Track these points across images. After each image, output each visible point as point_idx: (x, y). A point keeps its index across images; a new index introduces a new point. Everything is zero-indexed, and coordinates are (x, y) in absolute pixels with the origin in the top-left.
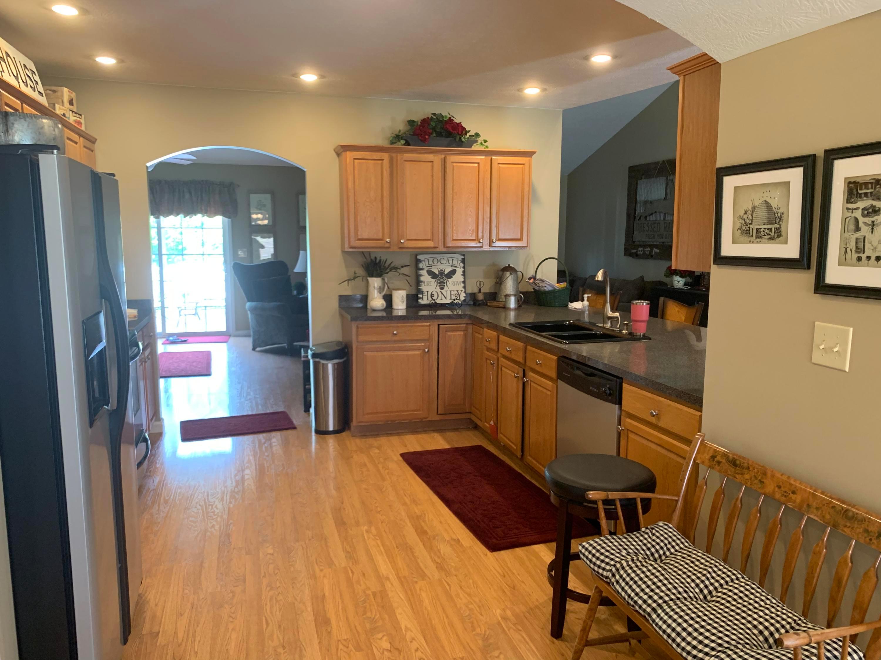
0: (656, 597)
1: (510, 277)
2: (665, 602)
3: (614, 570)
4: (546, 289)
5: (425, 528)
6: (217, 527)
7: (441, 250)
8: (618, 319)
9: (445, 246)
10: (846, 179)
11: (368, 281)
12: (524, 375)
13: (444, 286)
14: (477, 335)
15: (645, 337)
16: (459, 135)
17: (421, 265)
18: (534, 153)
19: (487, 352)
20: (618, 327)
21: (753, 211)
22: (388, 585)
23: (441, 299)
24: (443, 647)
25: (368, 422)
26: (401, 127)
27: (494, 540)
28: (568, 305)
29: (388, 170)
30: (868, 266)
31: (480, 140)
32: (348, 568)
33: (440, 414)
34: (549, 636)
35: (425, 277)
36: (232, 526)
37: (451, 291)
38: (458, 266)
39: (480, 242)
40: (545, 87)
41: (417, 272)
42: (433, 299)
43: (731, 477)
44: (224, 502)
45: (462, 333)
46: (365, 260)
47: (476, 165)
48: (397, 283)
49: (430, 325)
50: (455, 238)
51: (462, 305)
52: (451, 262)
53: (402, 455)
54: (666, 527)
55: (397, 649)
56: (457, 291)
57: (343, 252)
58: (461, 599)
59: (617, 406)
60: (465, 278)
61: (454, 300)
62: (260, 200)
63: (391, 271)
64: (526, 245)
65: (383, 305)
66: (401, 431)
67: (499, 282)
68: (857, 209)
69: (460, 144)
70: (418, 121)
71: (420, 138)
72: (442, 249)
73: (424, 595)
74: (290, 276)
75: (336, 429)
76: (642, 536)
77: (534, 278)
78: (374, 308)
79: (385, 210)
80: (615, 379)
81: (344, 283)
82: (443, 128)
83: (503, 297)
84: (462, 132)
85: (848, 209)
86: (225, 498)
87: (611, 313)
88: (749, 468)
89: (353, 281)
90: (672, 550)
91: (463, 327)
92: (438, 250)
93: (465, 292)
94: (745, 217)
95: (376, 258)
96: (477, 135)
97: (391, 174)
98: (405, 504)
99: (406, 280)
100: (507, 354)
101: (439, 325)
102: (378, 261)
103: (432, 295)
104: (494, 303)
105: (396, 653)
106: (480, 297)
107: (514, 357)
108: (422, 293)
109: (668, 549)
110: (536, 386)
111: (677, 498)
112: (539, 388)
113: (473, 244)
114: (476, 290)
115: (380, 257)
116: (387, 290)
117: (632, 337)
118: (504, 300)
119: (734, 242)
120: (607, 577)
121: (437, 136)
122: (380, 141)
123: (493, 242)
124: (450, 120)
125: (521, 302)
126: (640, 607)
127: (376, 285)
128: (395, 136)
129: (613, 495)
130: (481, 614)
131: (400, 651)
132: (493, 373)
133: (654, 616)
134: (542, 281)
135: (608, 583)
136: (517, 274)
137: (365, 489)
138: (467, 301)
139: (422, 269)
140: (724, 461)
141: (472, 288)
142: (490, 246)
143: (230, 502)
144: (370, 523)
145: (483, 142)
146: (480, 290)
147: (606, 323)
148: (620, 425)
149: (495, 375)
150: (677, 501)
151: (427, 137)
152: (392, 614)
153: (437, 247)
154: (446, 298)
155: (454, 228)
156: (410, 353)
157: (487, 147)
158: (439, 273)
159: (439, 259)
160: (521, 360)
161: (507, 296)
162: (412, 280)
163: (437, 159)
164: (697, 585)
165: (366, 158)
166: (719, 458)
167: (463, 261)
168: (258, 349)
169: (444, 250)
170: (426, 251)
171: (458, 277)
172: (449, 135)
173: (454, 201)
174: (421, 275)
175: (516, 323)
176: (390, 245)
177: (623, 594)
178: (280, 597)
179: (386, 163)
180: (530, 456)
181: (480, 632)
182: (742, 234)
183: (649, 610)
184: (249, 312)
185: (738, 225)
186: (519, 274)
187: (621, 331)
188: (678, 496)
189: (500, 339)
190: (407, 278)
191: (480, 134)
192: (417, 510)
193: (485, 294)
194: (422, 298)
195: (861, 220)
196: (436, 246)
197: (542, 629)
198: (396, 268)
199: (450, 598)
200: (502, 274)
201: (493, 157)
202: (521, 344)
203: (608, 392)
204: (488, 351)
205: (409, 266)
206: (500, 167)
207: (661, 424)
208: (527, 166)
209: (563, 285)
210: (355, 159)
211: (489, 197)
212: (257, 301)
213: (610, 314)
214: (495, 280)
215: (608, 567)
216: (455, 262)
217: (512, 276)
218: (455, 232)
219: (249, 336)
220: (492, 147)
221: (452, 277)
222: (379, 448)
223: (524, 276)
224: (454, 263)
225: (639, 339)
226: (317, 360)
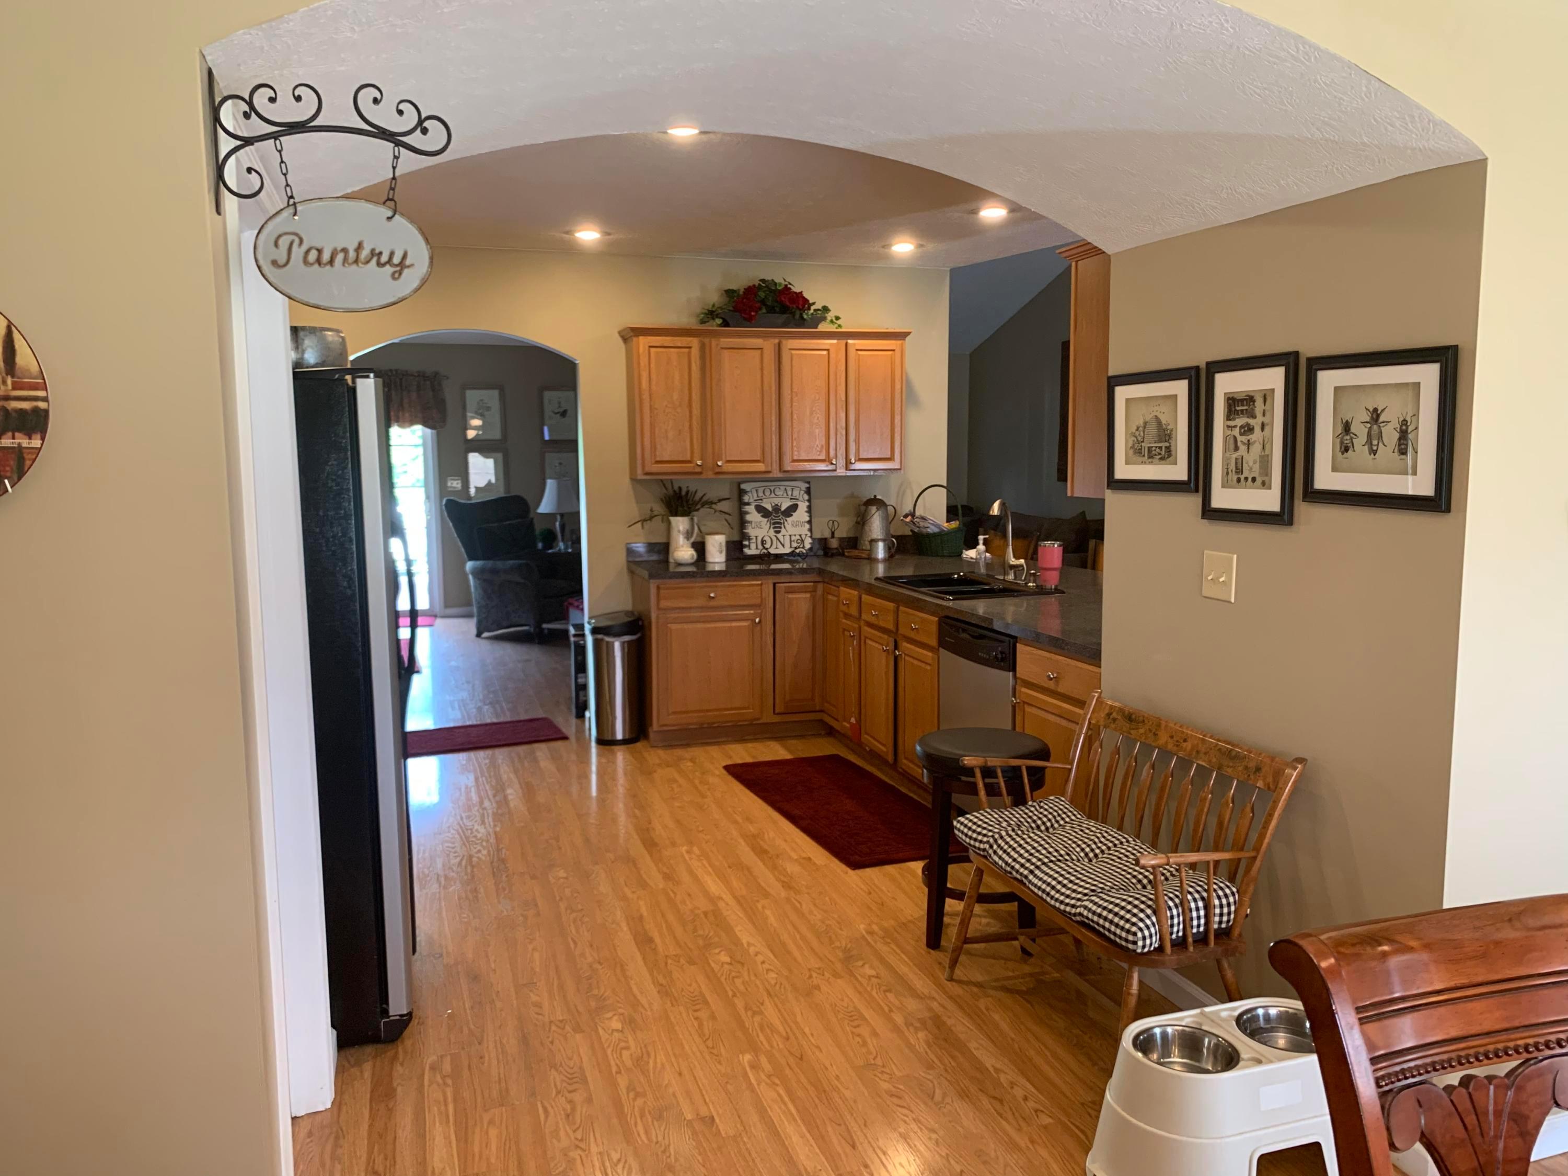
0: (1034, 860)
1: (877, 514)
2: (1044, 863)
3: (991, 840)
4: (929, 530)
5: (766, 847)
6: (485, 852)
7: (775, 476)
8: (1023, 569)
9: (781, 469)
10: (1225, 394)
11: (669, 523)
12: (896, 647)
13: (781, 528)
14: (830, 597)
15: (1057, 591)
16: (800, 310)
17: (746, 498)
18: (909, 333)
19: (844, 621)
20: (1023, 578)
21: (1145, 427)
22: (721, 905)
23: (777, 548)
24: (795, 960)
25: (674, 725)
26: (714, 298)
27: (857, 857)
28: (962, 553)
29: (698, 362)
30: (1246, 487)
31: (830, 316)
32: (669, 890)
33: (778, 714)
34: (925, 947)
35: (753, 516)
36: (504, 851)
37: (790, 536)
38: (801, 499)
39: (832, 464)
40: (921, 243)
41: (740, 508)
42: (764, 548)
43: (1125, 734)
44: (487, 825)
45: (808, 595)
46: (665, 491)
47: (825, 353)
48: (710, 525)
49: (761, 585)
50: (795, 458)
51: (807, 556)
52: (790, 493)
53: (727, 768)
54: (1057, 800)
55: (739, 962)
56: (800, 535)
57: (634, 480)
58: (815, 916)
59: (1011, 673)
60: (810, 516)
61: (796, 548)
62: (482, 400)
63: (702, 506)
64: (899, 467)
65: (693, 556)
66: (723, 740)
67: (862, 521)
68: (1235, 426)
69: (802, 323)
70: (739, 290)
71: (743, 315)
72: (776, 474)
73: (768, 912)
74: (532, 519)
75: (627, 737)
76: (1027, 809)
77: (913, 514)
78: (679, 562)
79: (694, 418)
80: (1007, 639)
81: (637, 525)
82: (776, 301)
83: (867, 543)
84: (804, 306)
85: (1228, 427)
86: (486, 821)
87: (1013, 559)
88: (1144, 721)
89: (649, 522)
90: (1062, 822)
91: (808, 586)
92: (771, 475)
93: (811, 537)
94: (1137, 433)
95: (680, 488)
96: (826, 309)
97: (703, 369)
98: (736, 822)
99: (726, 520)
100: (873, 620)
101: (774, 584)
102: (683, 493)
103: (763, 542)
104: (855, 553)
105: (739, 966)
106: (834, 544)
107: (882, 624)
108: (749, 539)
109: (1057, 822)
110: (911, 660)
111: (1070, 767)
112: (916, 662)
113: (822, 466)
114: (827, 534)
115: (687, 487)
116: (698, 535)
117: (1041, 591)
118: (868, 548)
119: (1127, 463)
120: (984, 850)
121: (768, 312)
122: (685, 320)
123: (851, 463)
124: (787, 289)
125: (893, 551)
126: (1017, 871)
127: (681, 528)
128: (707, 312)
129: (994, 762)
130: (841, 929)
131: (743, 964)
132: (853, 649)
133: (1031, 877)
134: (923, 518)
135: (985, 857)
136: (887, 510)
137: (679, 807)
138: (815, 549)
139: (748, 504)
140: (1119, 717)
141: (823, 531)
142: (847, 469)
143: (495, 826)
144: (691, 843)
145: (834, 319)
146: (833, 533)
147: (1008, 574)
148: (1015, 697)
149: (857, 651)
150: (1070, 770)
151: (753, 314)
152: (729, 930)
153: (769, 472)
154: (783, 546)
155: (795, 444)
156: (734, 624)
157: (840, 326)
158: (773, 510)
159: (772, 488)
160: (891, 626)
161: (873, 541)
162: (734, 520)
163: (769, 345)
164: (1083, 850)
165: (666, 345)
166: (1114, 715)
167: (808, 491)
168: (486, 634)
169: (780, 475)
170: (755, 477)
171: (801, 514)
172: (784, 310)
173: (794, 404)
174: (747, 513)
175: (885, 577)
176: (703, 469)
177: (1000, 862)
178: (586, 919)
179: (695, 352)
180: (906, 758)
181: (839, 945)
182: (1135, 453)
183: (1026, 872)
184: (471, 577)
185: (1130, 444)
186: (890, 509)
187: (1026, 584)
188: (1072, 764)
189: (863, 600)
190: (727, 517)
191: (830, 307)
192: (752, 829)
193: (841, 540)
194: (749, 546)
195: (1239, 438)
196: (769, 469)
197: (917, 941)
198: (710, 503)
199: (801, 915)
200: (866, 511)
201: (850, 341)
202: (891, 605)
203: (999, 656)
204: (846, 619)
205: (728, 499)
206: (859, 355)
207: (1061, 689)
208: (898, 353)
209: (954, 524)
210: (650, 347)
211: (844, 399)
212: (484, 559)
213: (1013, 561)
214: (855, 519)
215: (985, 839)
216: (796, 493)
217: (880, 512)
218: (795, 449)
219: (469, 616)
220: (847, 326)
221: (792, 515)
222: (692, 760)
223: (898, 512)
224: (794, 494)
225: (1049, 593)
226: (600, 636)
